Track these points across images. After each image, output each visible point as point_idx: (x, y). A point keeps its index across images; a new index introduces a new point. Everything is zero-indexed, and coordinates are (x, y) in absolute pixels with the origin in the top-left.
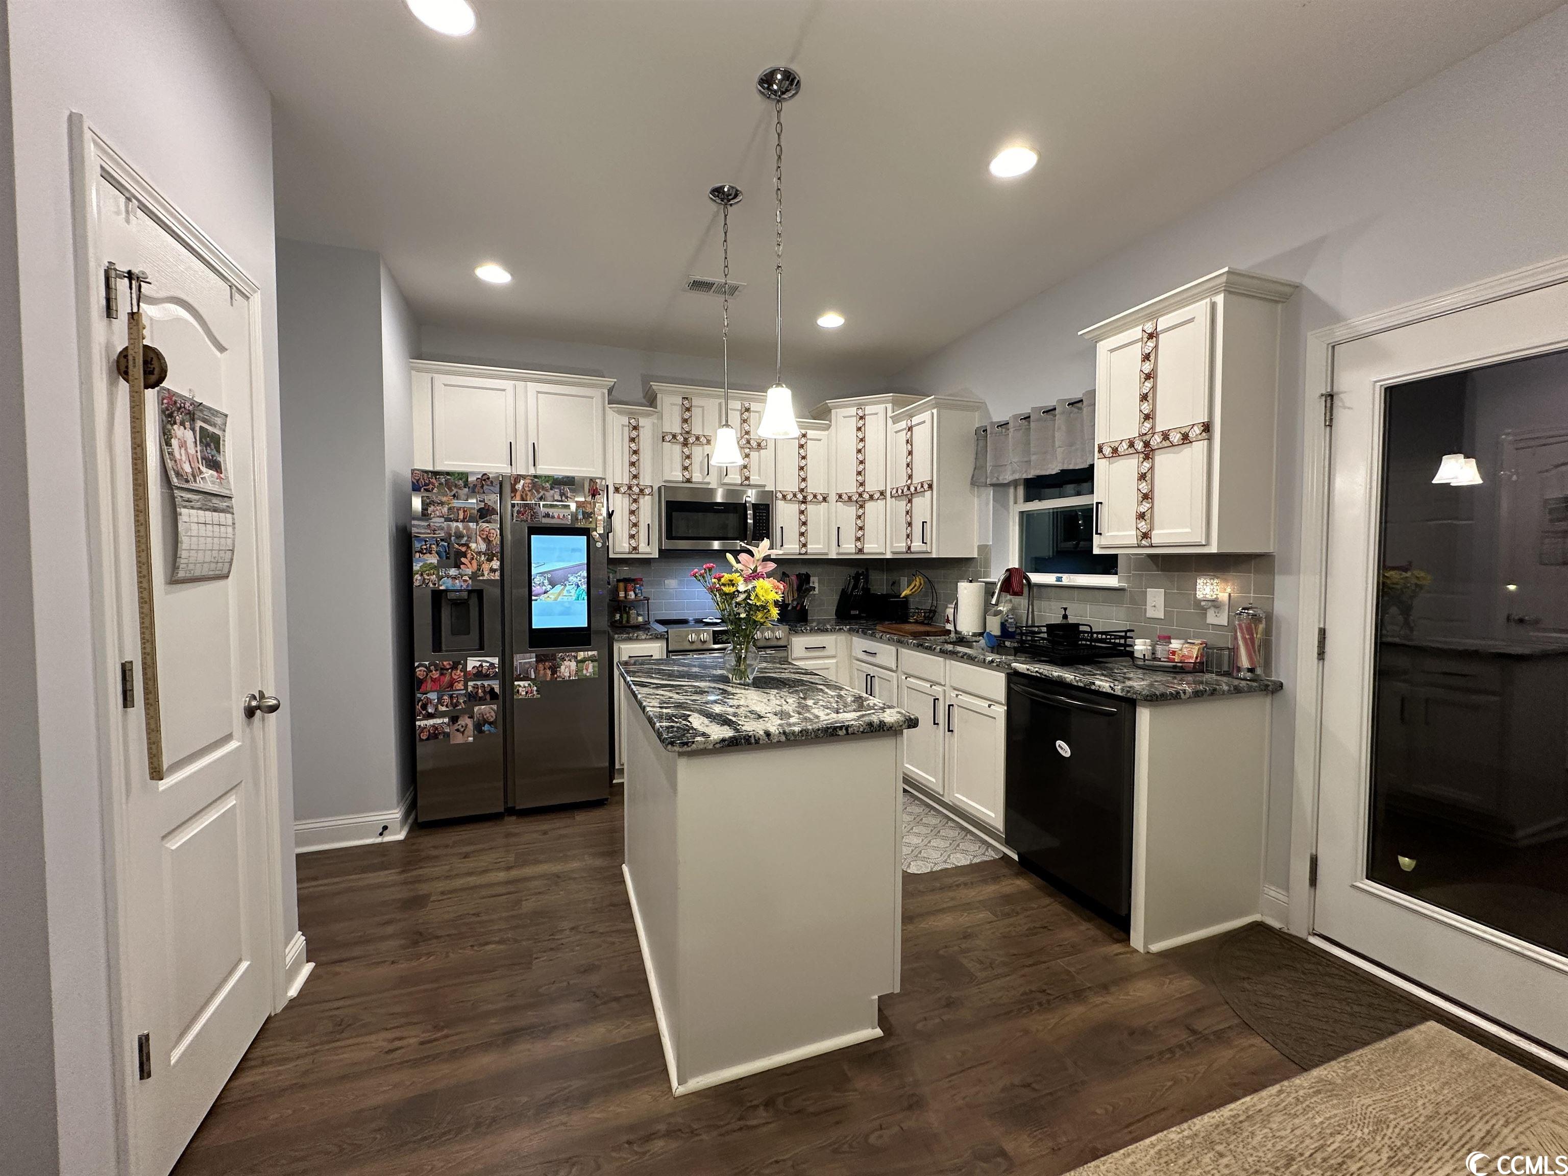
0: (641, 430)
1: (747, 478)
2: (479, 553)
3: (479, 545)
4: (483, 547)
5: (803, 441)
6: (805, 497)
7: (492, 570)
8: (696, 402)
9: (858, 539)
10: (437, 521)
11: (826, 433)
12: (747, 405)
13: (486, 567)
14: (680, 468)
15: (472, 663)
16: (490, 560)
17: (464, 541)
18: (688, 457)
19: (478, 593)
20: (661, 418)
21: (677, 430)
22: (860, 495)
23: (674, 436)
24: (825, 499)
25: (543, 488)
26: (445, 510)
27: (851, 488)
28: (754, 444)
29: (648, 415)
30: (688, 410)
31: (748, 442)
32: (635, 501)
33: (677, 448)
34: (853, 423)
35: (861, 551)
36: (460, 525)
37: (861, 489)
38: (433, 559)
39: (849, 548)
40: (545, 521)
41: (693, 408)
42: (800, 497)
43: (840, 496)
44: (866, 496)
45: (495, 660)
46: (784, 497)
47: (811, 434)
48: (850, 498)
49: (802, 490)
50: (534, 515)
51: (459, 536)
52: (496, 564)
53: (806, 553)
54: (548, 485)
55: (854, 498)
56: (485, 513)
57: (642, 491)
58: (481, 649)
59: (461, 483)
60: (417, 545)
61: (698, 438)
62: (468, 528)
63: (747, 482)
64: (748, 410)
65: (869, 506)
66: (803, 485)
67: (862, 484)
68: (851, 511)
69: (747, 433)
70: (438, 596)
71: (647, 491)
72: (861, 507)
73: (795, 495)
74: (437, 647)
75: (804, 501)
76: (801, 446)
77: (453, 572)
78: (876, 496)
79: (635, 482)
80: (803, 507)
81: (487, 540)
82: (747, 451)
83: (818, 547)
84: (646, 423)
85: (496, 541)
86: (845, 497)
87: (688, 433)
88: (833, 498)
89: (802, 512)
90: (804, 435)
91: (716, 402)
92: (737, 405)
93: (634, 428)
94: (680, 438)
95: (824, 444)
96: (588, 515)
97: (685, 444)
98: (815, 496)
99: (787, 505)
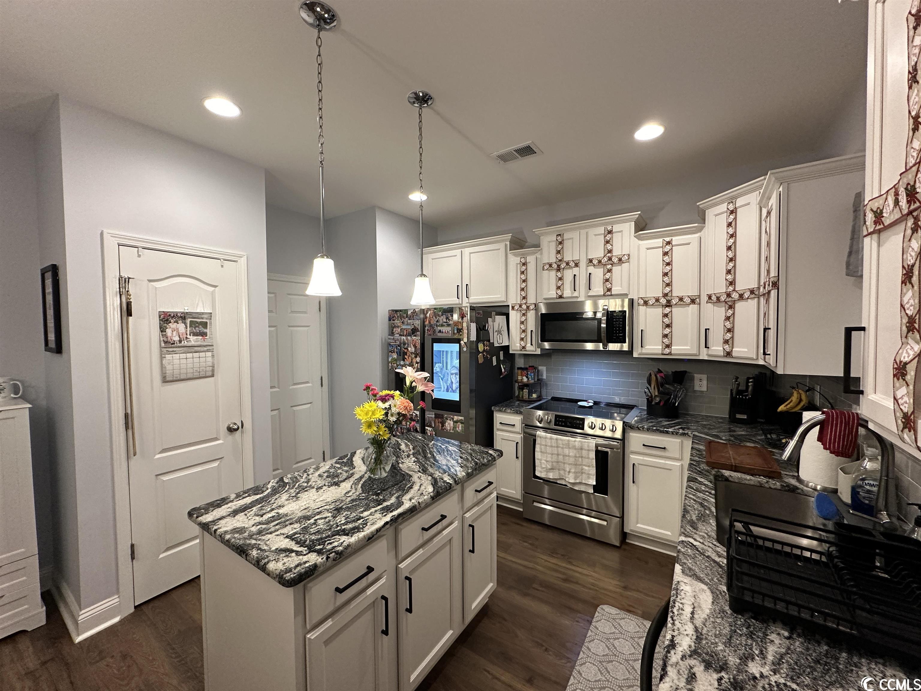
0: (529, 265)
1: (609, 290)
2: (412, 353)
3: (411, 349)
4: (413, 350)
6: (669, 301)
7: (417, 363)
8: (566, 236)
9: (726, 342)
10: (397, 336)
11: (697, 235)
12: (609, 228)
13: (414, 361)
14: (555, 288)
16: (416, 357)
17: (406, 347)
18: (560, 279)
20: (541, 254)
21: (553, 260)
22: (729, 295)
23: (550, 265)
24: (693, 301)
25: (438, 315)
26: (399, 330)
27: (721, 288)
28: (615, 260)
29: (534, 253)
30: (560, 243)
31: (610, 259)
32: (524, 315)
33: (554, 274)
34: (723, 220)
35: (729, 354)
36: (404, 338)
37: (731, 288)
38: (395, 356)
39: (717, 350)
40: (439, 334)
41: (565, 241)
42: (663, 301)
43: (710, 297)
44: (735, 296)
47: (676, 240)
48: (718, 298)
49: (665, 295)
50: (434, 332)
51: (404, 344)
52: (418, 359)
53: (670, 354)
55: (723, 298)
56: (414, 331)
57: (528, 307)
59: (405, 315)
60: (390, 348)
61: (568, 264)
62: (407, 339)
63: (609, 293)
64: (610, 232)
65: (739, 306)
66: (668, 289)
67: (732, 283)
68: (721, 312)
69: (610, 251)
71: (531, 307)
72: (731, 307)
73: (657, 300)
75: (669, 304)
76: (665, 254)
77: (402, 363)
78: (746, 295)
79: (524, 301)
80: (668, 310)
81: (415, 346)
82: (609, 267)
83: (683, 348)
84: (531, 259)
85: (419, 346)
86: (714, 298)
87: (560, 261)
88: (704, 298)
89: (666, 315)
90: (669, 243)
91: (583, 232)
92: (601, 230)
93: (524, 264)
94: (555, 266)
95: (695, 245)
96: (460, 331)
97: (558, 269)
98: (681, 299)
99: (651, 311)
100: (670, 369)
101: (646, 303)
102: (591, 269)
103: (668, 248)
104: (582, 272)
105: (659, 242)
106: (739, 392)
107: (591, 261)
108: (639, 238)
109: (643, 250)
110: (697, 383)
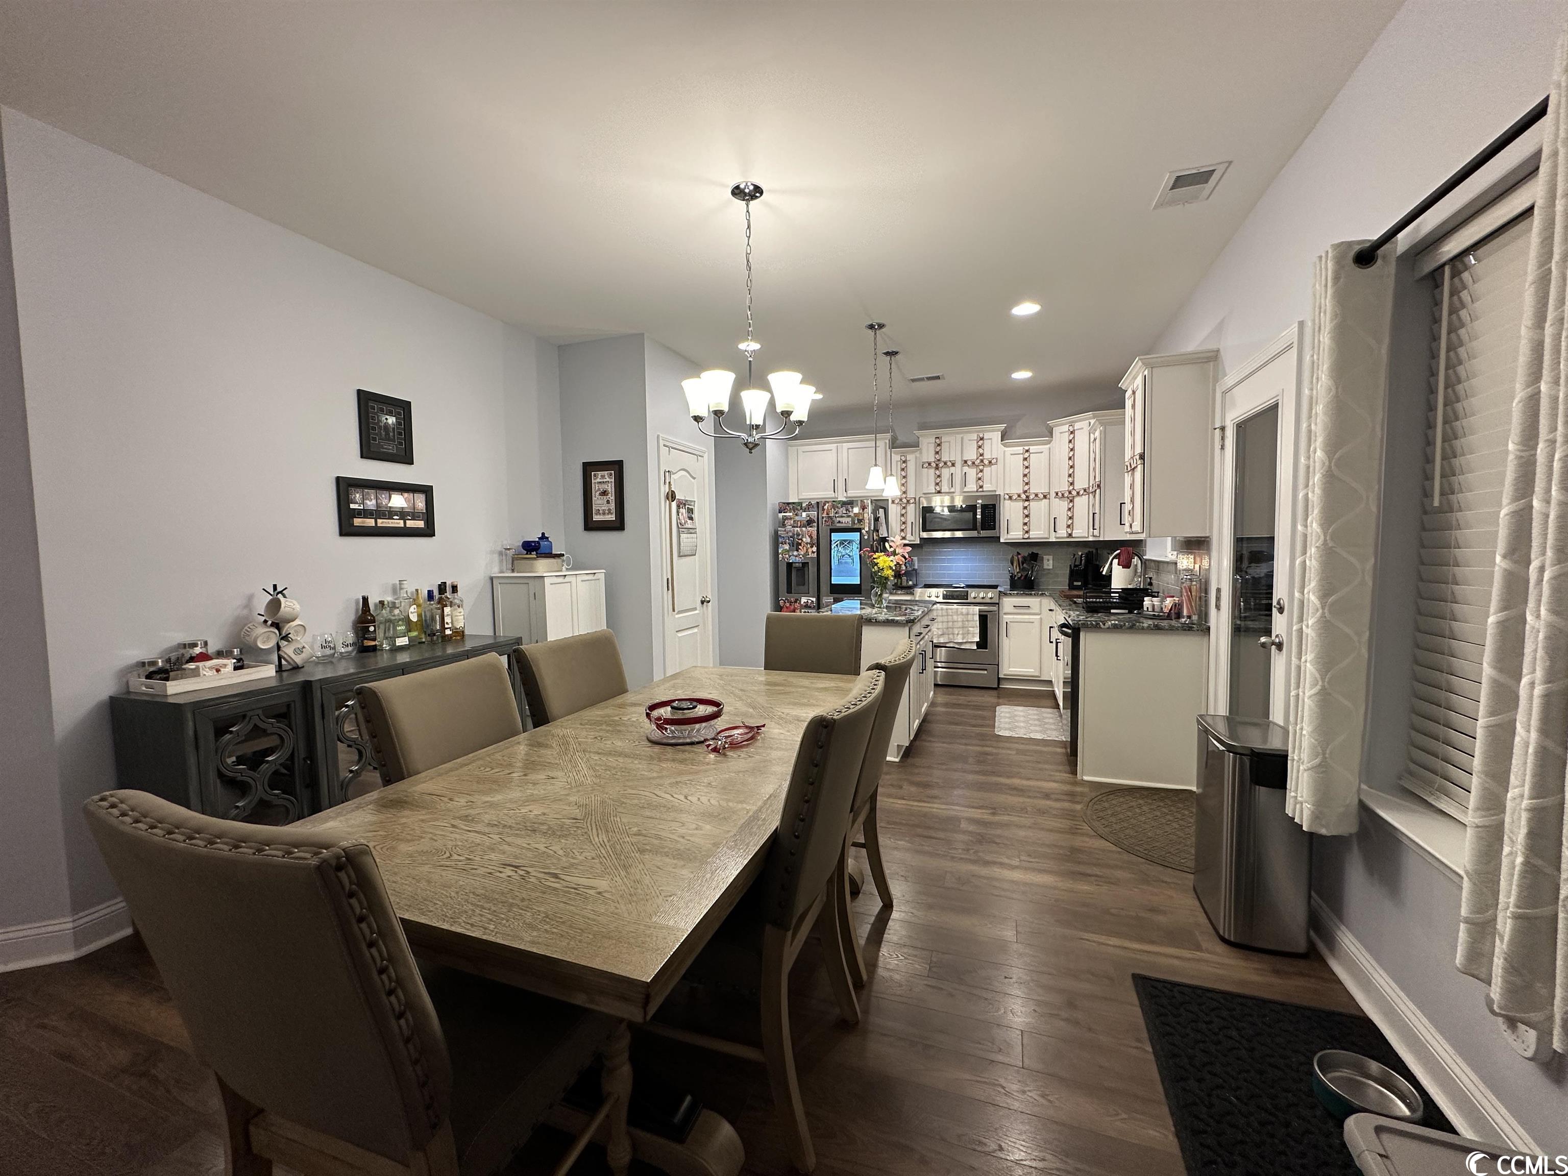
0: (908, 463)
2: (807, 543)
3: (807, 539)
5: (1027, 455)
7: (813, 552)
8: (944, 439)
10: (789, 528)
11: (1048, 446)
13: (810, 550)
14: (934, 484)
15: (804, 600)
16: (812, 547)
17: (800, 537)
19: (805, 564)
20: (921, 453)
21: (932, 459)
22: (1070, 493)
23: (930, 464)
24: (1045, 497)
25: (837, 507)
26: (792, 522)
27: (1065, 487)
28: (986, 462)
29: (913, 452)
31: (982, 461)
32: (904, 508)
33: (932, 471)
34: (1066, 437)
35: (1070, 535)
36: (798, 529)
38: (787, 547)
39: (1062, 534)
40: (839, 525)
42: (1024, 496)
43: (1057, 494)
44: (1074, 493)
45: (814, 599)
46: (1010, 498)
47: (1033, 449)
48: (1063, 495)
49: (1025, 492)
50: (833, 522)
51: (798, 535)
52: (815, 549)
54: (840, 505)
55: (1066, 495)
56: (809, 522)
57: (908, 501)
58: (807, 593)
59: (799, 508)
60: (780, 540)
61: (945, 463)
62: (802, 531)
64: (982, 439)
65: (1077, 500)
66: (1026, 488)
67: (1072, 484)
68: (1065, 504)
69: (982, 455)
70: (790, 565)
71: (912, 501)
73: (1019, 496)
74: (789, 591)
75: (1028, 499)
76: (1025, 459)
77: (795, 553)
78: (1081, 492)
79: (904, 496)
80: (1026, 504)
81: (811, 537)
83: (1038, 533)
84: (911, 458)
85: (815, 537)
88: (1053, 495)
90: (1027, 451)
91: (959, 437)
93: (904, 462)
94: (934, 465)
95: (1046, 453)
96: (860, 521)
97: (937, 468)
98: (1036, 495)
99: (1013, 504)
100: (1025, 552)
102: (966, 469)
104: (957, 471)
105: (1020, 449)
106: (1075, 566)
107: (966, 462)
108: (1005, 445)
109: (1008, 454)
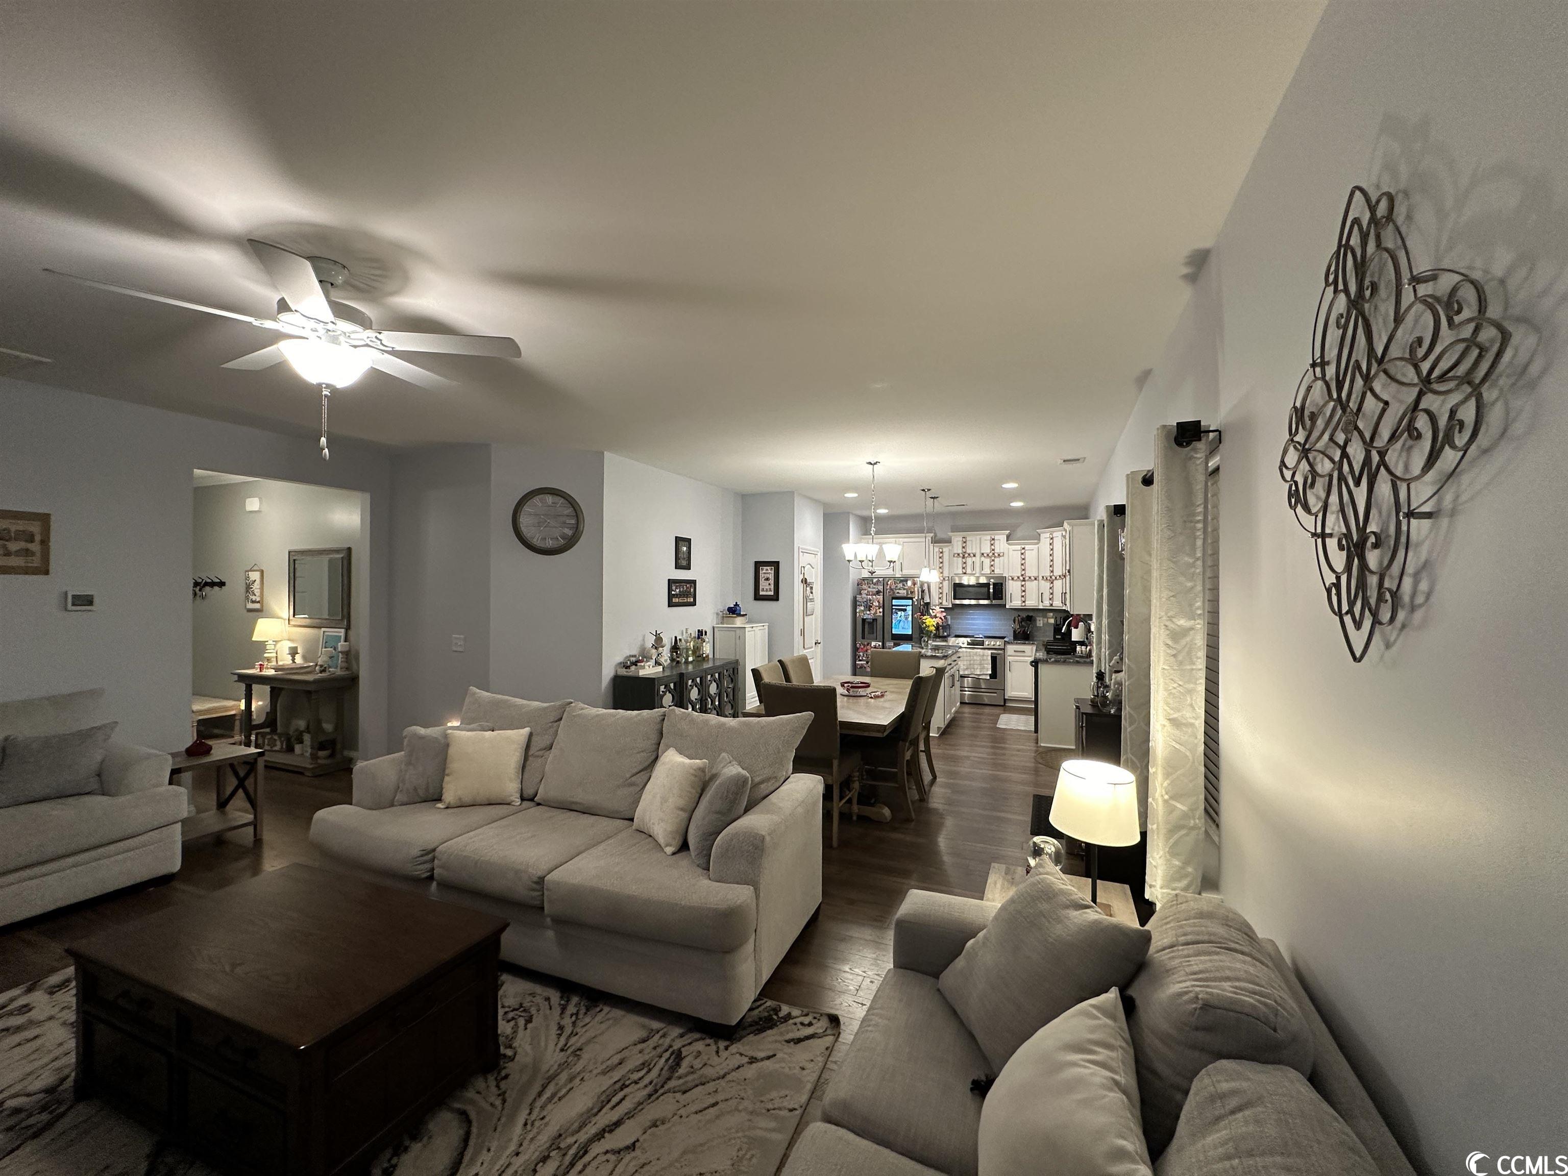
1: (993, 571)
2: (876, 606)
3: (876, 604)
4: (877, 604)
6: (1024, 578)
7: (880, 612)
8: (968, 539)
9: (1050, 599)
10: (864, 596)
12: (993, 537)
13: (878, 611)
15: (873, 644)
16: (879, 609)
17: (871, 602)
18: (965, 563)
19: (875, 620)
20: (952, 547)
21: (960, 551)
22: (1051, 577)
23: (958, 555)
24: (1036, 579)
25: (897, 583)
26: (866, 591)
27: (1048, 574)
28: (996, 555)
30: (965, 542)
31: (994, 554)
32: (941, 583)
33: (960, 559)
34: (1048, 541)
35: (1051, 605)
36: (870, 597)
37: (1052, 574)
38: (862, 608)
39: (1046, 604)
40: (897, 595)
41: (967, 542)
42: (1021, 578)
44: (1053, 578)
45: (880, 644)
47: (1027, 547)
48: (1046, 578)
49: (1022, 575)
50: (893, 593)
51: (870, 600)
52: (881, 610)
53: (1025, 606)
54: (898, 581)
55: (1049, 578)
56: (878, 593)
57: (944, 579)
58: (876, 640)
59: (871, 582)
60: (858, 603)
61: (969, 554)
62: (873, 598)
63: (993, 573)
64: (993, 539)
65: (1055, 582)
66: (1023, 572)
67: (1052, 572)
68: (1048, 585)
69: (993, 550)
70: (864, 620)
71: (947, 579)
72: (1052, 583)
73: (1018, 578)
74: (863, 638)
75: (1024, 580)
76: (1022, 554)
77: (868, 612)
78: (1058, 578)
79: (941, 575)
80: (1023, 583)
82: (993, 558)
83: (1031, 603)
84: (946, 550)
85: (881, 602)
87: (964, 552)
88: (1041, 578)
89: (1022, 586)
90: (1024, 549)
91: (978, 537)
92: (989, 538)
93: (941, 553)
94: (961, 555)
95: (1035, 552)
96: (912, 593)
97: (963, 557)
98: (1030, 578)
99: (1014, 583)
100: (1024, 615)
101: (1013, 579)
102: (983, 559)
103: (1023, 551)
104: (977, 560)
105: (1019, 547)
107: (983, 554)
108: (1009, 544)
109: (1011, 550)
110: (1038, 622)
